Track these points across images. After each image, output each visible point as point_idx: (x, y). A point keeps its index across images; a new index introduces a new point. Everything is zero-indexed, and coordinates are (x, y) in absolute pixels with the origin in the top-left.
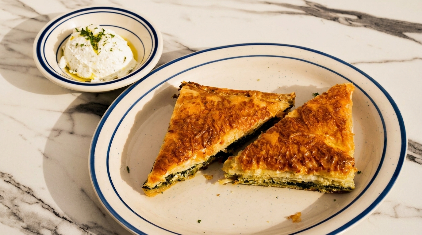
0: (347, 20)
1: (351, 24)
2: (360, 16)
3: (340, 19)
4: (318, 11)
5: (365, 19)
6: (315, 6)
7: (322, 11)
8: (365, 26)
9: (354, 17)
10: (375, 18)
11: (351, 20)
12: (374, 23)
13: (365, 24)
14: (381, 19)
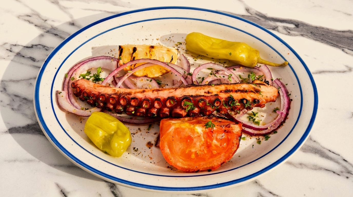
0: (286, 28)
1: (289, 32)
2: (297, 25)
3: (280, 29)
4: (259, 20)
5: (302, 27)
6: (256, 14)
7: (262, 19)
8: (302, 35)
9: (292, 26)
10: (311, 26)
11: (289, 29)
12: (310, 32)
13: (302, 33)
14: (316, 27)
